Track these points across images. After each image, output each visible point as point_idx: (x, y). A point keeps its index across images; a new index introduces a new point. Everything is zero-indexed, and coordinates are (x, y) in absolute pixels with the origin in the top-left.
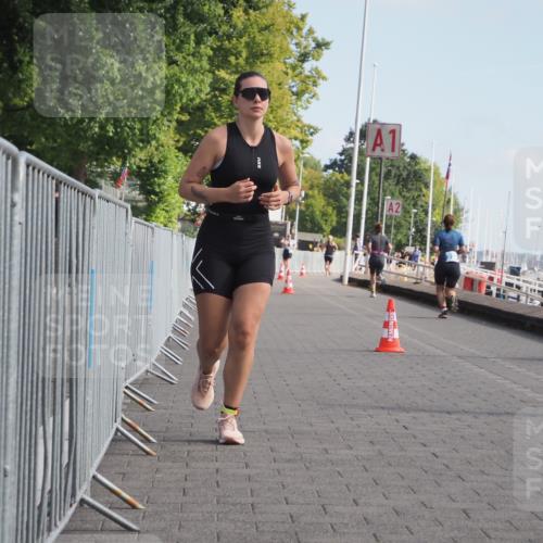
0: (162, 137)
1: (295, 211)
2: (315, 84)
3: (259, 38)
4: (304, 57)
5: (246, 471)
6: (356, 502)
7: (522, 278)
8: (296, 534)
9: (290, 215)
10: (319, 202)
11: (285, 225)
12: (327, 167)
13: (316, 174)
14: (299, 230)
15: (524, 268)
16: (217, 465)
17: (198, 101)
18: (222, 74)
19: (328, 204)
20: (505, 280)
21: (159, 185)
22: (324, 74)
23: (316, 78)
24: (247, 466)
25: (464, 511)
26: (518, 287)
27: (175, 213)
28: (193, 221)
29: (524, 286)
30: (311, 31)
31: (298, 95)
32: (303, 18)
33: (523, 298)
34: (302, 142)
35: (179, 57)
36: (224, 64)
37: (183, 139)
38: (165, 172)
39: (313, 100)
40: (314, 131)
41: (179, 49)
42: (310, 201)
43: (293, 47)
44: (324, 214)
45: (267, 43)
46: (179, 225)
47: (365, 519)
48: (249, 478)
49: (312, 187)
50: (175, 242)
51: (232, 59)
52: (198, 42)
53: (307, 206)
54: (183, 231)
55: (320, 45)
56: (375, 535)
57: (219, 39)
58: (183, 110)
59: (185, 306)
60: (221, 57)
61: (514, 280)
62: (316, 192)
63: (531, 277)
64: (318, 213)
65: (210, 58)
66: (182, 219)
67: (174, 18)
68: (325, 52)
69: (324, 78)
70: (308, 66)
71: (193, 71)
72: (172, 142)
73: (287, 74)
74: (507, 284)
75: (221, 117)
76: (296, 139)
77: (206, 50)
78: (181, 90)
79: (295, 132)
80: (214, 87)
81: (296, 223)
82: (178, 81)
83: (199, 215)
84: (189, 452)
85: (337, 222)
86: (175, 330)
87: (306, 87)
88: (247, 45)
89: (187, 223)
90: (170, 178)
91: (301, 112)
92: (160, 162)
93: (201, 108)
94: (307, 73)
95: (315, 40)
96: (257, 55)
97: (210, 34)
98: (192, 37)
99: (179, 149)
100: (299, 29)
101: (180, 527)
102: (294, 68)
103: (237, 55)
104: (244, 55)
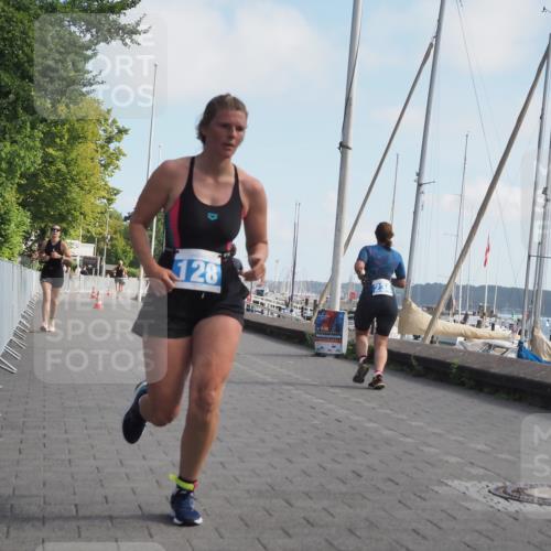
0: (7, 196)
1: (103, 250)
2: (118, 159)
3: (77, 126)
4: (109, 140)
5: (65, 436)
6: (144, 458)
7: (265, 297)
8: (101, 481)
9: (99, 251)
10: (121, 243)
11: (96, 259)
12: (126, 219)
13: (119, 223)
14: (107, 263)
15: (266, 290)
16: (44, 432)
17: (32, 169)
18: (51, 151)
19: (128, 244)
20: (253, 299)
21: (5, 230)
22: (125, 151)
23: (118, 154)
24: (66, 432)
25: (221, 463)
26: (262, 304)
27: (17, 250)
28: (30, 256)
29: (266, 303)
30: (114, 121)
31: (105, 166)
32: (109, 111)
33: (266, 312)
34: (108, 200)
35: (18, 138)
36: (52, 144)
37: (22, 197)
38: (9, 221)
39: (117, 171)
40: (117, 192)
41: (18, 132)
42: (114, 242)
43: (101, 133)
44: (124, 252)
45: (83, 129)
46: (20, 259)
47: (151, 470)
48: (68, 441)
49: (115, 233)
50: (16, 271)
51: (58, 140)
52: (33, 128)
53: (112, 246)
54: (22, 263)
55: (122, 131)
56: (157, 482)
57: (49, 125)
58: (22, 176)
59: (23, 317)
60: (49, 139)
61: (259, 299)
62: (118, 235)
63: (271, 297)
64: (120, 251)
65: (41, 139)
66: (21, 255)
67: (15, 109)
68: (124, 136)
69: (124, 155)
70: (112, 146)
71: (29, 149)
72: (14, 199)
73: (97, 151)
74: (255, 302)
75: (50, 181)
76: (104, 197)
77: (38, 134)
78: (20, 162)
79: (104, 193)
80: (44, 161)
81: (104, 257)
82: (19, 155)
83: (34, 252)
84: (24, 423)
85: (134, 257)
86: (15, 334)
87: (110, 162)
88: (69, 130)
89: (25, 258)
90: (13, 225)
91: (108, 179)
92: (5, 213)
93: (35, 175)
94: (111, 151)
95: (118, 128)
96: (76, 138)
97: (41, 122)
98: (28, 124)
99: (20, 204)
100: (106, 120)
101: (17, 476)
102: (102, 147)
103: (62, 138)
104: (66, 137)
